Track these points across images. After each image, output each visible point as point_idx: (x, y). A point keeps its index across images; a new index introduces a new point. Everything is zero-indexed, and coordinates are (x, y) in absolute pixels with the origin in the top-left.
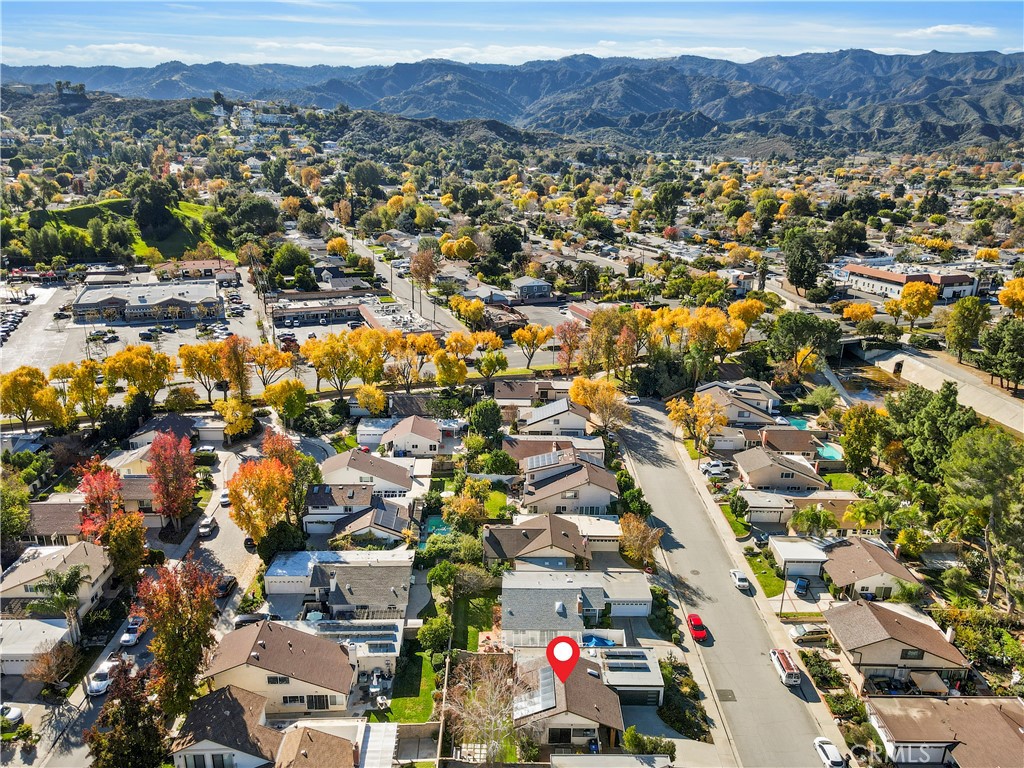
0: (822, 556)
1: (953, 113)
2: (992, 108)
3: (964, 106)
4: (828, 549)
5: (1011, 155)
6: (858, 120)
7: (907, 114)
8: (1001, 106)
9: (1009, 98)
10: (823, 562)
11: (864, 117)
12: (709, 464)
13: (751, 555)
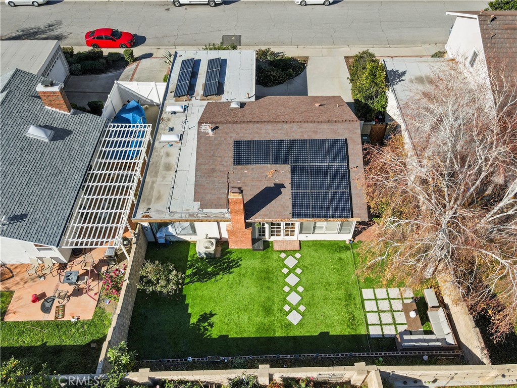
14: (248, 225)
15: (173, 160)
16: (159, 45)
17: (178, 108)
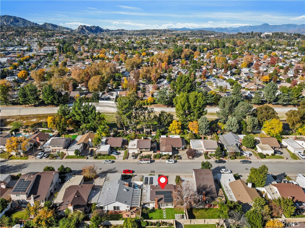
0: (108, 146)
4: (106, 144)
10: (111, 146)
12: (39, 155)
13: (96, 158)
14: (158, 204)
15: (146, 194)
16: (138, 173)
17: (145, 186)
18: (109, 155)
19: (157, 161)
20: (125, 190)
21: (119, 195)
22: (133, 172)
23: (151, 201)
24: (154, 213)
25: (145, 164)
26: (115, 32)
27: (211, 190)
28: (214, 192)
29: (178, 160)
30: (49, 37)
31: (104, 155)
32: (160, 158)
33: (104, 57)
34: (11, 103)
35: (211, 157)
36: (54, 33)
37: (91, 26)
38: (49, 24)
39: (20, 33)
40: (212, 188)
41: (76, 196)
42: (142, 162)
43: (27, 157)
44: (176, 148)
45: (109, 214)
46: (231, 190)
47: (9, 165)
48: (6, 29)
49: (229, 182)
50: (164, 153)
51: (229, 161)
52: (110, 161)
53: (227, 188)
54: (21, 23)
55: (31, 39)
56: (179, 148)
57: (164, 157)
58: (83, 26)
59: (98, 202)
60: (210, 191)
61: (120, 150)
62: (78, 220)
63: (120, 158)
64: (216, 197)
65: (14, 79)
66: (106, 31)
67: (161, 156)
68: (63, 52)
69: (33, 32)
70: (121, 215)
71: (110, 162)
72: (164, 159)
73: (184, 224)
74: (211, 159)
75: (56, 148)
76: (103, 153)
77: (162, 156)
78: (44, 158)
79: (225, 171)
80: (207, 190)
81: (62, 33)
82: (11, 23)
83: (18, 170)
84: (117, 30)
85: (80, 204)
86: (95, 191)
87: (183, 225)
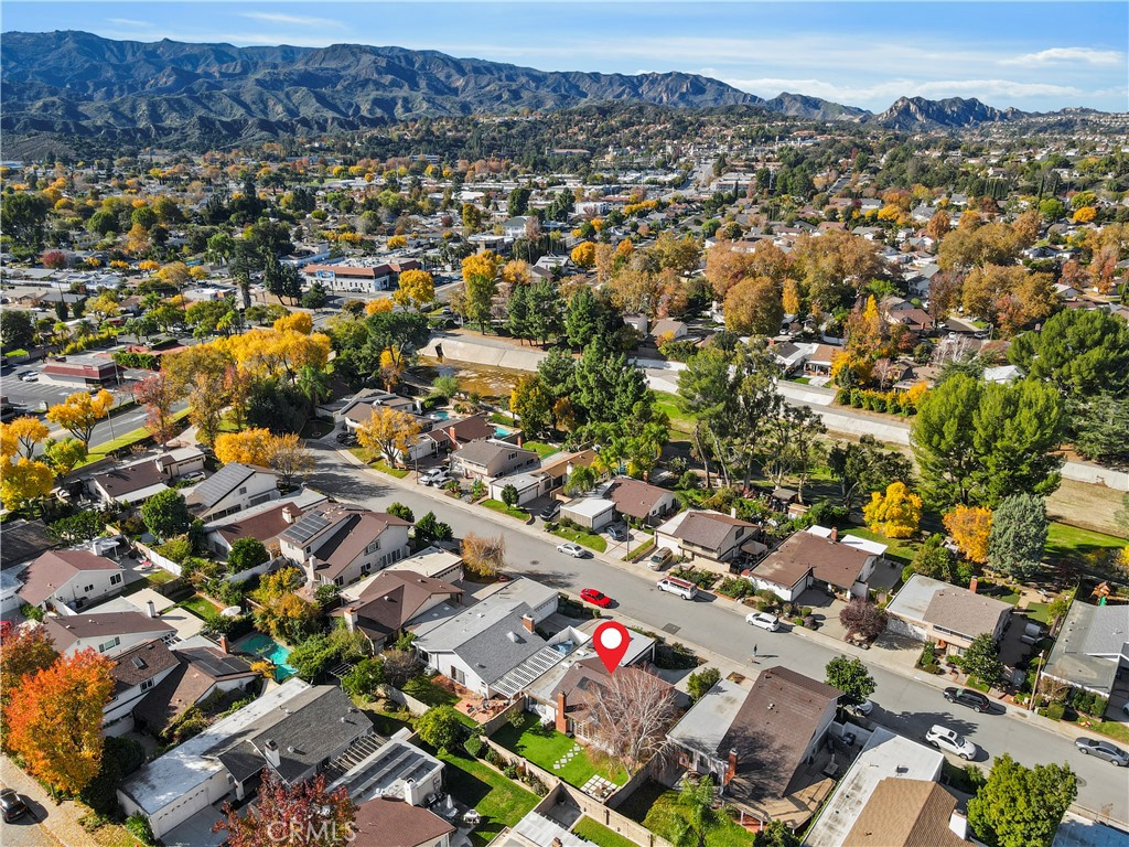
0: (609, 504)
1: (218, 107)
2: (254, 103)
3: (226, 101)
4: (607, 495)
5: (306, 150)
6: (120, 113)
7: (171, 108)
8: (262, 101)
9: (267, 94)
10: (614, 507)
11: (125, 109)
12: (428, 474)
13: (552, 529)
14: (565, 717)
18: (593, 532)
19: (722, 601)
20: (511, 635)
21: (480, 638)
22: (610, 604)
23: (552, 698)
24: (543, 739)
25: (674, 598)
26: (1040, 120)
27: (775, 763)
28: (783, 775)
29: (798, 629)
30: (765, 142)
31: (579, 528)
32: (740, 595)
33: (894, 217)
34: (495, 329)
35: (948, 669)
36: (792, 126)
37: (943, 101)
38: (794, 98)
39: (685, 129)
40: (782, 758)
41: (386, 598)
42: (665, 587)
43: (403, 472)
44: (830, 587)
45: (433, 681)
46: (864, 803)
47: (357, 480)
48: (652, 115)
49: (894, 774)
50: (762, 585)
51: (1024, 716)
52: (578, 548)
53: (857, 787)
54: (709, 96)
55: (709, 148)
56: (841, 590)
57: (756, 599)
58: (912, 100)
59: (425, 637)
60: (771, 763)
61: (639, 529)
62: (338, 654)
63: (615, 553)
64: (774, 796)
65: (554, 265)
66: (1003, 116)
67: (745, 592)
68: (771, 193)
69: (724, 125)
70: (457, 697)
71: (576, 553)
72: (751, 604)
73: (587, 813)
74: (947, 676)
75: (474, 468)
76: (578, 521)
77: (753, 594)
78: (435, 485)
79: (942, 738)
80: (762, 755)
81: (816, 129)
82: (682, 96)
83: (362, 496)
84: (1058, 114)
85: (381, 621)
86: (447, 609)
87: (584, 813)
